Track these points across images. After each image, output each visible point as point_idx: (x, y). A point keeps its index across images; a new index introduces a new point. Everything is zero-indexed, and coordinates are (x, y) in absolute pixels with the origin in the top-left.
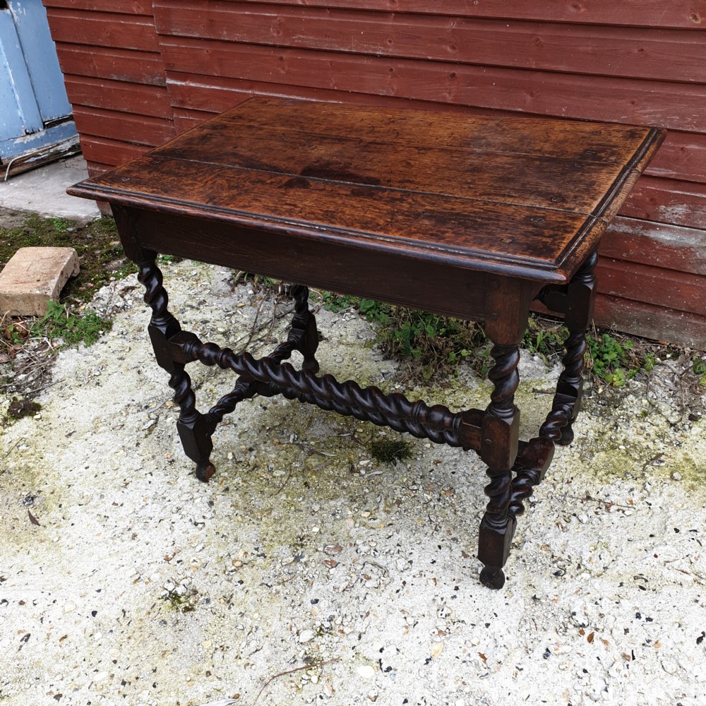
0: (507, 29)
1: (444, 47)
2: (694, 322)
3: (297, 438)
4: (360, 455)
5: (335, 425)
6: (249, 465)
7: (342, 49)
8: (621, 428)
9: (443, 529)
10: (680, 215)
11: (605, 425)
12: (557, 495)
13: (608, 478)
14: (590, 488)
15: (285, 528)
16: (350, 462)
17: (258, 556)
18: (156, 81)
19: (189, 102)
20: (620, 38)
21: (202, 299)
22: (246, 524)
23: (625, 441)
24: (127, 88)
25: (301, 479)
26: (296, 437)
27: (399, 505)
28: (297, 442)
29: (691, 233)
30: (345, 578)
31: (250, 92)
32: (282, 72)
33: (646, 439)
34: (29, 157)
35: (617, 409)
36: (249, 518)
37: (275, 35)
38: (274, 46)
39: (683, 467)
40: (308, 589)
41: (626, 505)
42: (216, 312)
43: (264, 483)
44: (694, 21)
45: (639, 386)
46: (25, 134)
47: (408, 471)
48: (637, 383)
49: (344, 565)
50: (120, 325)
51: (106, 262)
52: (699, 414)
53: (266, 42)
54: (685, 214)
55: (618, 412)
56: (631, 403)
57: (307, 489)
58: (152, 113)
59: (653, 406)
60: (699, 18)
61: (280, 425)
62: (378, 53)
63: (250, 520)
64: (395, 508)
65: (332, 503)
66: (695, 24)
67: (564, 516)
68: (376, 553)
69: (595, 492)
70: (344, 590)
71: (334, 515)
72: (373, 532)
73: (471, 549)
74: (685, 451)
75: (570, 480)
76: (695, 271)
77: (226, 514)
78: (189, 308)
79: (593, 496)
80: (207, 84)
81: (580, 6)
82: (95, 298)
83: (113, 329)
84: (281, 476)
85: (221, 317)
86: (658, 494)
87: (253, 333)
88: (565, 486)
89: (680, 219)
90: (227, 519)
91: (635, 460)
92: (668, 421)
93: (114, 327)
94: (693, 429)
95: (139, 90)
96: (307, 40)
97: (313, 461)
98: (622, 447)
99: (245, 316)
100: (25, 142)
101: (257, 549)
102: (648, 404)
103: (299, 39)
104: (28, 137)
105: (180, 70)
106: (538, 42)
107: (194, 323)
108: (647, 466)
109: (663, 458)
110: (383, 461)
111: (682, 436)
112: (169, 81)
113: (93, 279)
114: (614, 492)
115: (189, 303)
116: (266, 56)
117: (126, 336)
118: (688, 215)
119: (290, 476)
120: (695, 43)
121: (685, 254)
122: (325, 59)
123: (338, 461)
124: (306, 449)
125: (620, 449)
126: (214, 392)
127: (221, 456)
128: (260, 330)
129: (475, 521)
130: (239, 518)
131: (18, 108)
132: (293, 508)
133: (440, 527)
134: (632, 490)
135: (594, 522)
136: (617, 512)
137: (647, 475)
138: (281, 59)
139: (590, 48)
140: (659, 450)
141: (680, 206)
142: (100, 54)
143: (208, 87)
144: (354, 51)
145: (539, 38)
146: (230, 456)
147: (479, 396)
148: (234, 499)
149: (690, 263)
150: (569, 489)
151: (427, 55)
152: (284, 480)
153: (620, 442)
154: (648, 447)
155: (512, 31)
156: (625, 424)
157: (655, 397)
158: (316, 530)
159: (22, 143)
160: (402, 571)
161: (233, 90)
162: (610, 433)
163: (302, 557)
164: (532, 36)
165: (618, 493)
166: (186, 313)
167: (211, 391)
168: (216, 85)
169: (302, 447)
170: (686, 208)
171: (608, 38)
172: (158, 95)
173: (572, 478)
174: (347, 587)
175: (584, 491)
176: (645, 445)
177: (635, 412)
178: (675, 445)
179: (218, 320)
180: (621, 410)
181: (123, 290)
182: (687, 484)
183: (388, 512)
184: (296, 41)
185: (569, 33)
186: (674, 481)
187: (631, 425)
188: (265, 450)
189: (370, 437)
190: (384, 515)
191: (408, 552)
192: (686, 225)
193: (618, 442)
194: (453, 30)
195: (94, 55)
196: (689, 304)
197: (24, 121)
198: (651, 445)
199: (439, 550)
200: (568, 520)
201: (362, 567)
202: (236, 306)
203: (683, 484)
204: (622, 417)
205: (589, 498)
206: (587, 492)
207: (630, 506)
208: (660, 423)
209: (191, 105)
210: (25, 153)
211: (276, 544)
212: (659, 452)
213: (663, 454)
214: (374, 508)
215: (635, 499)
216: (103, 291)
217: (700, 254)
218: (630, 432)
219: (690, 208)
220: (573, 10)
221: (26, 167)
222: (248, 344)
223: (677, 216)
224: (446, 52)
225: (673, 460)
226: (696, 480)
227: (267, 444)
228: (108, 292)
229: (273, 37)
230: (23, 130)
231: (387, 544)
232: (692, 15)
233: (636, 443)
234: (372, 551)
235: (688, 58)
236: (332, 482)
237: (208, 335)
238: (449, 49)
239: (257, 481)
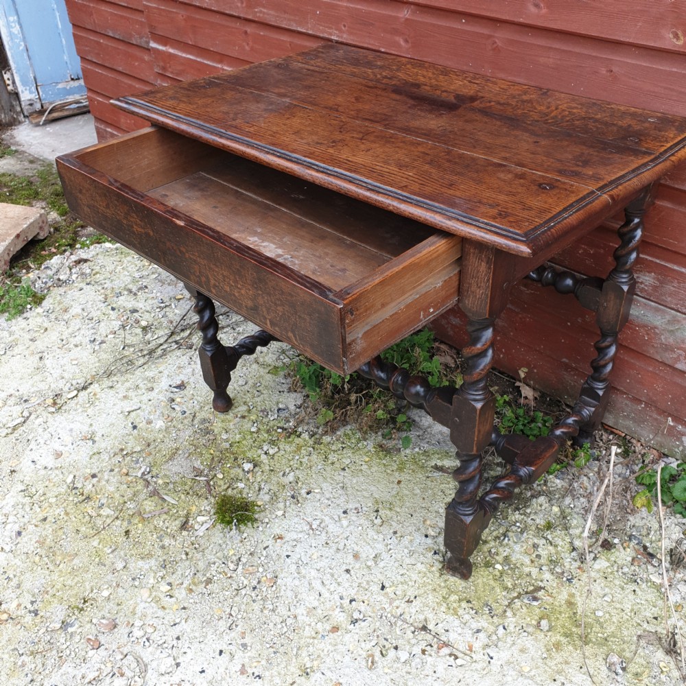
0: (461, 25)
1: (397, 38)
2: (655, 416)
3: (149, 473)
4: (203, 509)
5: (197, 464)
6: (82, 494)
7: (299, 29)
8: (509, 540)
9: (239, 628)
10: (646, 286)
11: (494, 530)
12: (389, 615)
13: (460, 606)
14: (430, 616)
15: (76, 583)
16: (187, 516)
17: (30, 612)
18: (142, 42)
19: (170, 70)
20: (586, 52)
21: (144, 284)
22: (39, 568)
23: (507, 559)
24: (121, 47)
25: (125, 523)
26: (148, 470)
27: (207, 584)
28: (146, 477)
29: (657, 310)
30: (98, 665)
31: (219, 66)
32: (247, 48)
33: (532, 562)
34: (71, 103)
35: (517, 512)
36: (47, 561)
37: (239, 5)
38: (239, 18)
39: (560, 613)
40: (56, 670)
41: (464, 650)
42: (150, 302)
43: (85, 520)
44: (675, 40)
45: (559, 486)
46: (70, 79)
47: (242, 542)
48: (558, 481)
49: (106, 649)
50: (51, 301)
51: (82, 227)
52: (616, 541)
53: (232, 13)
54: (651, 286)
55: (517, 516)
56: (539, 508)
57: (124, 539)
58: (142, 76)
59: (564, 518)
60: (682, 38)
61: (139, 452)
62: (332, 37)
63: (47, 564)
64: (201, 588)
65: (140, 563)
66: (675, 45)
67: (384, 647)
68: (147, 644)
69: (434, 623)
70: (90, 682)
71: (134, 579)
72: (161, 613)
73: (255, 664)
74: (573, 591)
75: (412, 598)
76: (658, 358)
77: (26, 550)
78: (126, 293)
79: (430, 626)
80: (184, 51)
81: (542, 5)
82: (43, 267)
83: (43, 305)
84: (108, 516)
85: (153, 308)
86: (509, 645)
87: (173, 333)
88: (404, 605)
89: (646, 291)
90: (24, 557)
91: (506, 588)
92: (571, 543)
93: (45, 303)
94: (598, 561)
95: (131, 50)
96: (268, 14)
97: (149, 505)
98: (498, 567)
99: (176, 311)
100: (68, 88)
101: (32, 603)
102: (559, 513)
103: (261, 12)
104: (72, 82)
105: (161, 34)
106: (495, 45)
107: (122, 310)
108: (516, 600)
109: (541, 594)
110: (223, 521)
111: (579, 568)
112: (153, 45)
113: (57, 244)
114: (455, 629)
115: (130, 286)
116: (233, 28)
117: (51, 315)
118: (655, 288)
119: (117, 518)
120: (675, 70)
121: (648, 334)
122: (285, 38)
123: (175, 511)
124: (151, 488)
125: (494, 568)
126: (97, 397)
127: (61, 476)
128: (182, 330)
129: (279, 626)
130: (37, 558)
131: (64, 53)
132: (97, 559)
133: (236, 626)
134: (478, 631)
135: (413, 664)
136: (448, 657)
137: (509, 613)
138: (246, 32)
139: (551, 60)
140: (541, 581)
141: (647, 274)
142: (99, 7)
143: (184, 55)
144: (310, 32)
145: (497, 41)
146: (69, 480)
147: (367, 459)
148: (44, 533)
149: (653, 346)
150: (407, 610)
151: (380, 47)
152: (108, 521)
153: (500, 558)
154: (529, 575)
155: (469, 28)
156: (516, 536)
157: (572, 506)
158: (106, 593)
159: (65, 88)
160: (163, 674)
161: (206, 62)
162: (492, 544)
163: (72, 625)
164: (490, 37)
165: (459, 632)
166: (121, 298)
167: (95, 395)
168: (191, 54)
169: (148, 483)
170: (654, 279)
171: (573, 50)
172: (146, 58)
173: (415, 597)
174: (94, 679)
175: (422, 617)
176: (527, 570)
177: (538, 521)
178: (565, 579)
179: (148, 312)
180: (521, 514)
181: (75, 262)
182: (553, 639)
183: (191, 591)
184: (258, 15)
185: (530, 39)
186: (539, 632)
187: (523, 539)
188: (107, 481)
189: (225, 487)
190: (184, 592)
191: (183, 650)
192: (652, 298)
193: (497, 558)
194: (407, 19)
195: (94, 7)
196: (651, 394)
197: (70, 66)
198: (534, 571)
199: (218, 656)
200: (384, 652)
201: (122, 657)
202: (175, 298)
203: (548, 639)
204: (518, 524)
205: (424, 628)
206: (426, 620)
207: (468, 652)
208: (561, 543)
209: (172, 73)
210: (67, 99)
211: (56, 601)
212: (540, 584)
213: (544, 588)
214: (178, 582)
215: (477, 645)
216: (55, 261)
217: (666, 338)
218: (517, 548)
219: (658, 280)
220: (533, 9)
221: (66, 113)
222: (161, 345)
223: (643, 286)
224: (399, 46)
225: (551, 600)
226: (566, 635)
227: (112, 473)
228: (59, 262)
229: (238, 7)
230: (69, 75)
231: (166, 633)
232: (673, 33)
233: (518, 565)
234: (144, 639)
235: (665, 88)
236: (155, 536)
237: (127, 328)
238: (402, 43)
239: (80, 517)
